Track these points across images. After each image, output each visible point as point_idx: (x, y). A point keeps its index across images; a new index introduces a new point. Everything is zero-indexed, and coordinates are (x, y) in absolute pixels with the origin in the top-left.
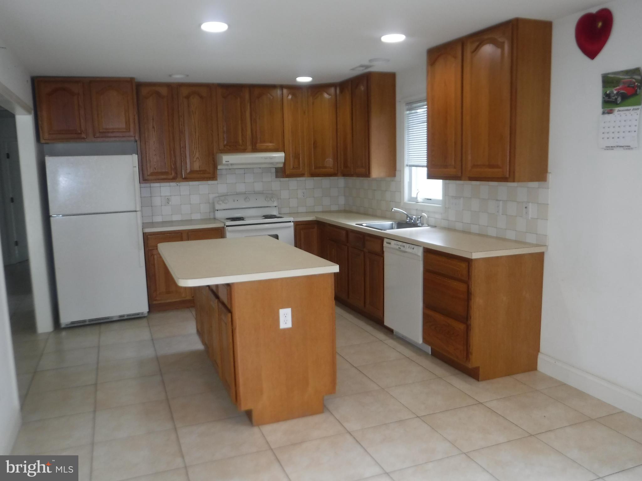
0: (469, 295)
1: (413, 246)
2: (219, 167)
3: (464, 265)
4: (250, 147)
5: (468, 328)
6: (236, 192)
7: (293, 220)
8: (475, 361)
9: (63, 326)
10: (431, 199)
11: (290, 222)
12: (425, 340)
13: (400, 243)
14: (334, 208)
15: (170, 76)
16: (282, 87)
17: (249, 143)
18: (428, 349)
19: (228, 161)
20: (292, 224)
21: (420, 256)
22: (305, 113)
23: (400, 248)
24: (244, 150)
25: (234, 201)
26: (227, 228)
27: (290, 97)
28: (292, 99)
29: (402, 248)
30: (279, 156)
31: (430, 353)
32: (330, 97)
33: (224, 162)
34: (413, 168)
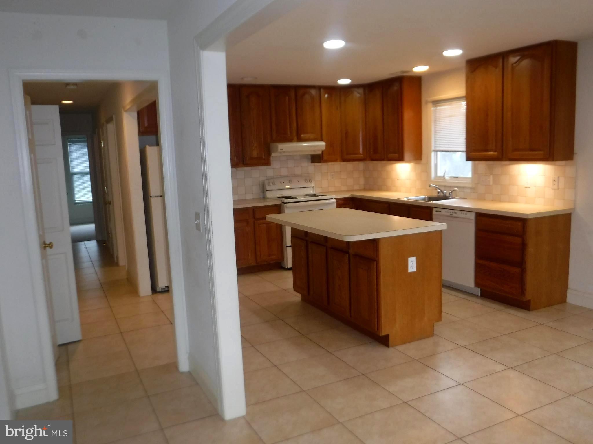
0: (524, 246)
1: (465, 213)
2: (273, 155)
3: (520, 224)
4: (295, 138)
5: (523, 271)
6: (281, 176)
7: (335, 198)
8: (529, 296)
9: (158, 290)
10: (457, 177)
11: (332, 199)
12: (477, 284)
13: (452, 211)
14: (356, 187)
15: (242, 79)
16: (319, 88)
17: (294, 133)
18: (478, 291)
19: (282, 150)
20: (335, 201)
21: (472, 220)
22: (337, 108)
23: (452, 215)
24: (291, 140)
25: (281, 183)
26: (285, 205)
27: (326, 96)
28: (328, 97)
29: (454, 215)
30: (321, 145)
31: (479, 295)
32: (360, 95)
33: (279, 150)
34: (439, 153)
